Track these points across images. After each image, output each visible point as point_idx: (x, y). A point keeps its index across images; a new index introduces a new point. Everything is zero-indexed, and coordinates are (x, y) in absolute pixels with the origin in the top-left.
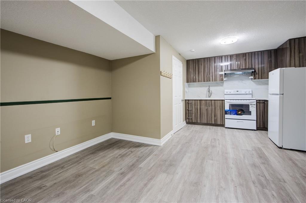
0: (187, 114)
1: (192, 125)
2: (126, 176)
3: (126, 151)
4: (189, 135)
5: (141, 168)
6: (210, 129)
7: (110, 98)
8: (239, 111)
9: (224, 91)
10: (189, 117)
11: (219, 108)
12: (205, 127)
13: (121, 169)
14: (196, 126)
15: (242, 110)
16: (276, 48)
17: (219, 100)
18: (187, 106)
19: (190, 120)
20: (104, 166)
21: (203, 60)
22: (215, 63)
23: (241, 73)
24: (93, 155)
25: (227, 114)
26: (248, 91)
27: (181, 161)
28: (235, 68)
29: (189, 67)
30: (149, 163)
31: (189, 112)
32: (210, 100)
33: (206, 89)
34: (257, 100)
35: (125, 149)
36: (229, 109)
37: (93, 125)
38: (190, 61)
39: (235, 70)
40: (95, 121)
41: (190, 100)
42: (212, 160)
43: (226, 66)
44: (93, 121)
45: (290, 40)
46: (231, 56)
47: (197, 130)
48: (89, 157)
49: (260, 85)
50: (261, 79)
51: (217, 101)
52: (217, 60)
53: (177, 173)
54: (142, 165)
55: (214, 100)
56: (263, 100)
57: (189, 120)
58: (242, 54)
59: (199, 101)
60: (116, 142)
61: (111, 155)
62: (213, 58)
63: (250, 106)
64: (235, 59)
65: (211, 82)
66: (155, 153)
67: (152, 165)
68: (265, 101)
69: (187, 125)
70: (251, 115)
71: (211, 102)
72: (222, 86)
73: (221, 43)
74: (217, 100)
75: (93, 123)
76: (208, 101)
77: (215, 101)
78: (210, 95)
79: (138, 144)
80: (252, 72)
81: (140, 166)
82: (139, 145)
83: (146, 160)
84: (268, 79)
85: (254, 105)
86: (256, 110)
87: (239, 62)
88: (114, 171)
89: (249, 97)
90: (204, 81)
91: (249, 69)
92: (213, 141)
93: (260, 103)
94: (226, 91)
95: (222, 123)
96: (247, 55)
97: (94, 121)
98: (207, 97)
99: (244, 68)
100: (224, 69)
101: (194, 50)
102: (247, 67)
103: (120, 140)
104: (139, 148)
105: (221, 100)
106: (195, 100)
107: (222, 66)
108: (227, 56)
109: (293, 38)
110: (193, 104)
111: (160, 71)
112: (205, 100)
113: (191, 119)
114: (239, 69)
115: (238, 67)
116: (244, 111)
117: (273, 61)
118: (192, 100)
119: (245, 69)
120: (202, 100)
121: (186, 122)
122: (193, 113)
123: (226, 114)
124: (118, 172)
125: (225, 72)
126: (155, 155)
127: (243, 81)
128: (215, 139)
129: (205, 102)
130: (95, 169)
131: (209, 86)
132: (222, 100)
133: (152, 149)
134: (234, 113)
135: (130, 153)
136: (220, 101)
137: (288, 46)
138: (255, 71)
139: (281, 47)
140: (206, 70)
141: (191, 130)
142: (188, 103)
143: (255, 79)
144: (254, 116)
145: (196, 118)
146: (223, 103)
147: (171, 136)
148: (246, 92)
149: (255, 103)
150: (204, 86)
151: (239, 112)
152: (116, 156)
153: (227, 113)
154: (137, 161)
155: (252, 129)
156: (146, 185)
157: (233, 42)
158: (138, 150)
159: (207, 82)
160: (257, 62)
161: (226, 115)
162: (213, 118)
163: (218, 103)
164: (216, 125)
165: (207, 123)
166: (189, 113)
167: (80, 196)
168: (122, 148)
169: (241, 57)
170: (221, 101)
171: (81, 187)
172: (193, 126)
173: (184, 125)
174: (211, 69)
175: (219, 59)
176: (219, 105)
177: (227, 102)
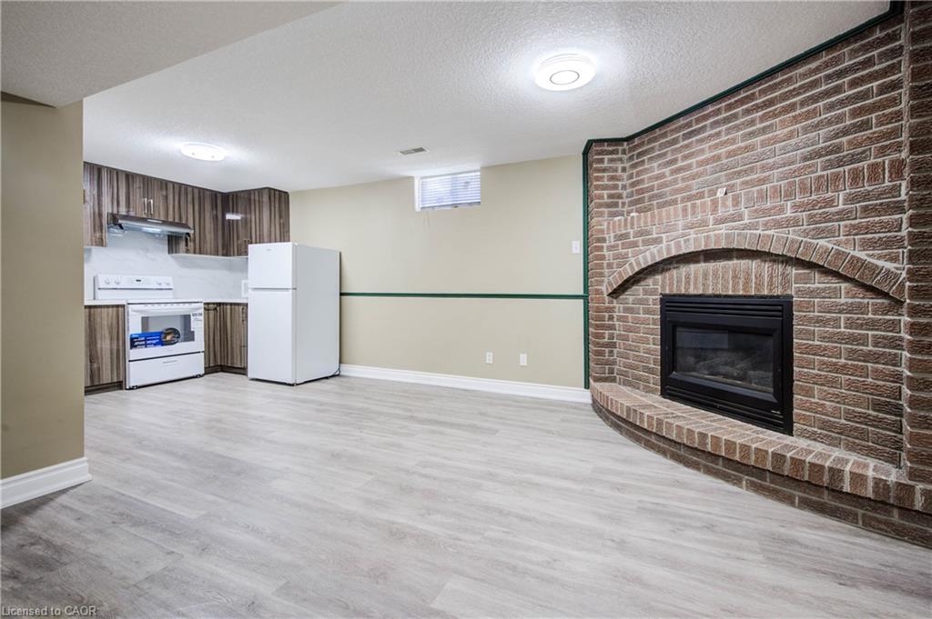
8: (168, 334)
11: (106, 333)
15: (174, 332)
17: (108, 307)
25: (136, 346)
28: (138, 215)
34: (206, 304)
36: (140, 332)
39: (144, 220)
46: (128, 176)
50: (200, 253)
56: (214, 304)
63: (192, 318)
64: (140, 188)
68: (219, 304)
70: (193, 340)
74: (102, 307)
77: (92, 310)
85: (201, 314)
86: (202, 326)
87: (150, 201)
93: (208, 310)
95: (118, 376)
96: (170, 187)
99: (162, 218)
100: (106, 208)
105: (113, 306)
108: (118, 172)
114: (154, 220)
116: (178, 333)
123: (133, 346)
132: (118, 306)
134: (154, 342)
136: (110, 309)
143: (187, 251)
144: (199, 343)
146: (121, 314)
149: (202, 311)
151: (169, 338)
153: (136, 343)
155: (194, 374)
160: (190, 211)
161: (131, 351)
163: (104, 315)
164: (96, 388)
169: (156, 188)
170: (115, 309)
176: (105, 323)
177: (134, 311)
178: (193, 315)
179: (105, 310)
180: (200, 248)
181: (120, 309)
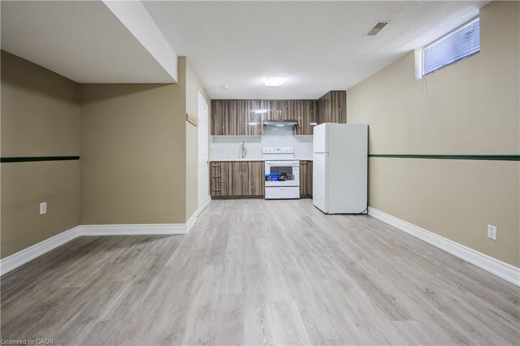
0: (214, 184)
1: (221, 201)
2: (149, 283)
3: (127, 250)
4: (222, 213)
5: (169, 268)
6: (247, 203)
7: (77, 158)
8: (282, 175)
9: (262, 149)
10: (216, 188)
12: (239, 201)
13: (135, 276)
14: (227, 201)
15: (285, 174)
16: (317, 98)
17: (258, 161)
18: (213, 171)
19: (217, 192)
20: (95, 281)
21: (235, 103)
22: (251, 109)
23: (283, 125)
24: (54, 270)
26: (290, 149)
27: (226, 246)
28: (275, 119)
29: (214, 110)
30: (180, 258)
31: (215, 180)
32: (246, 162)
33: (239, 145)
34: (300, 161)
35: (124, 249)
36: (269, 174)
37: (41, 213)
38: (217, 101)
39: (276, 121)
40: (47, 204)
41: (218, 162)
42: (264, 238)
43: (265, 113)
44: (42, 205)
45: (331, 92)
46: (271, 102)
47: (230, 206)
48: (49, 273)
49: (302, 142)
50: (304, 134)
51: (254, 163)
52: (254, 103)
53: (228, 261)
54: (169, 263)
55: (252, 162)
56: (306, 161)
57: (216, 194)
58: (283, 100)
59: (230, 164)
60: (96, 241)
61: (99, 262)
62: (249, 102)
64: (276, 106)
65: (246, 135)
66: (182, 244)
67: (186, 260)
68: (309, 161)
69: (213, 201)
70: (294, 179)
71: (248, 164)
72: (259, 142)
73: (265, 84)
74: (256, 161)
75: (43, 208)
76: (243, 163)
78: (244, 155)
79: (144, 237)
80: (295, 125)
81: (167, 265)
82: (148, 239)
83: (172, 256)
84: (311, 136)
85: (298, 166)
86: (299, 173)
87: (280, 111)
88: (122, 283)
89: (291, 157)
90: (237, 134)
91: (291, 121)
92: (257, 217)
93: (303, 164)
94: (264, 149)
95: (262, 193)
96: (289, 103)
97: (45, 204)
98: (239, 158)
99: (285, 119)
100: (263, 119)
101: (227, 87)
102: (289, 119)
103: (102, 237)
104: (149, 242)
105: (260, 161)
106: (226, 162)
107: (260, 114)
108: (267, 101)
109: (334, 90)
110: (222, 168)
111: (186, 113)
112: (239, 162)
113: (219, 191)
114: (280, 120)
115: (279, 118)
116: (286, 175)
117: (315, 114)
118: (220, 162)
119: (287, 121)
120: (235, 162)
121: (211, 196)
122: (222, 181)
123: (267, 180)
124: (133, 281)
125: (265, 123)
126: (184, 247)
127: (284, 137)
128: (258, 214)
129: (239, 164)
130: (79, 288)
131: (243, 142)
132: (262, 161)
133: (175, 240)
134: (275, 179)
135: (137, 252)
136: (259, 163)
137: (330, 98)
138: (297, 125)
139: (323, 99)
140: (239, 118)
141: (222, 207)
142: (214, 166)
143: (297, 134)
144: (296, 181)
145: (227, 189)
146: (263, 165)
147: (196, 218)
148: (287, 151)
149: (298, 165)
150: (235, 142)
151: (282, 177)
152: (112, 261)
154: (158, 259)
155: (295, 197)
156: (189, 285)
157: (278, 85)
158: (148, 245)
159: (241, 136)
161: (266, 182)
162: (249, 187)
163: (257, 165)
164: (253, 197)
165: (243, 196)
166: (215, 182)
167: (78, 330)
168: (116, 248)
169: (283, 104)
170: (261, 163)
171: (69, 320)
172: (223, 201)
173: (209, 202)
174: (246, 116)
175: (257, 104)
176: (257, 168)
177: (268, 164)
178: (294, 167)
179: (257, 163)
180: (304, 132)
181: (263, 163)
